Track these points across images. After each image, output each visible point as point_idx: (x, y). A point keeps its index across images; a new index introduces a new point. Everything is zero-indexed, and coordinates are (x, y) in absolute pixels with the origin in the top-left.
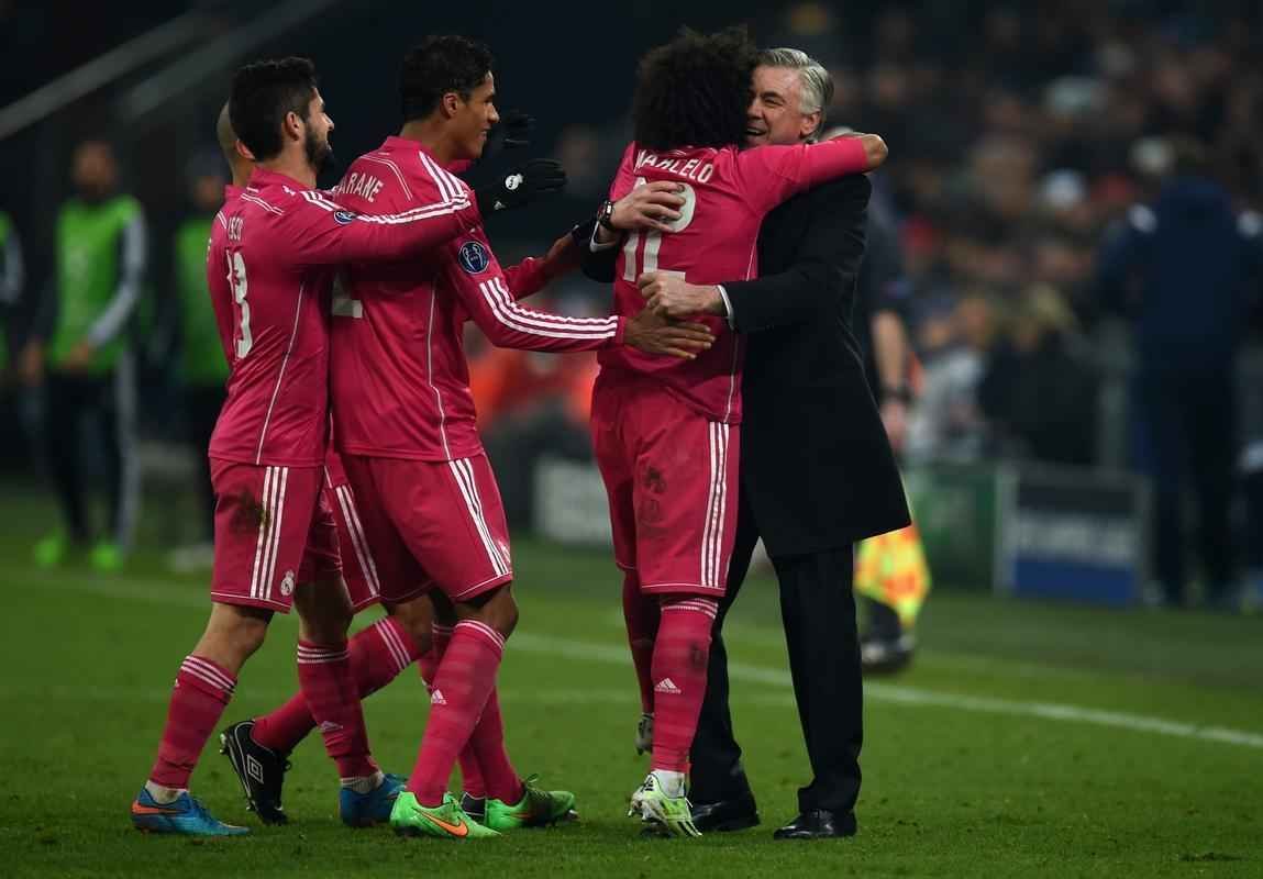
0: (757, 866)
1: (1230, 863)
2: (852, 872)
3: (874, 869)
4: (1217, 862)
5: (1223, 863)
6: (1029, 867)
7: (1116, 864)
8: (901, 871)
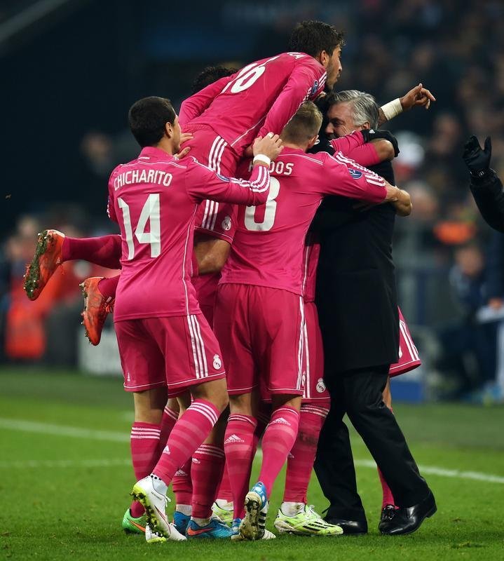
0: (209, 557)
1: (479, 549)
2: (263, 559)
3: (275, 557)
4: (471, 549)
5: (475, 549)
6: (364, 554)
7: (413, 552)
8: (291, 558)
